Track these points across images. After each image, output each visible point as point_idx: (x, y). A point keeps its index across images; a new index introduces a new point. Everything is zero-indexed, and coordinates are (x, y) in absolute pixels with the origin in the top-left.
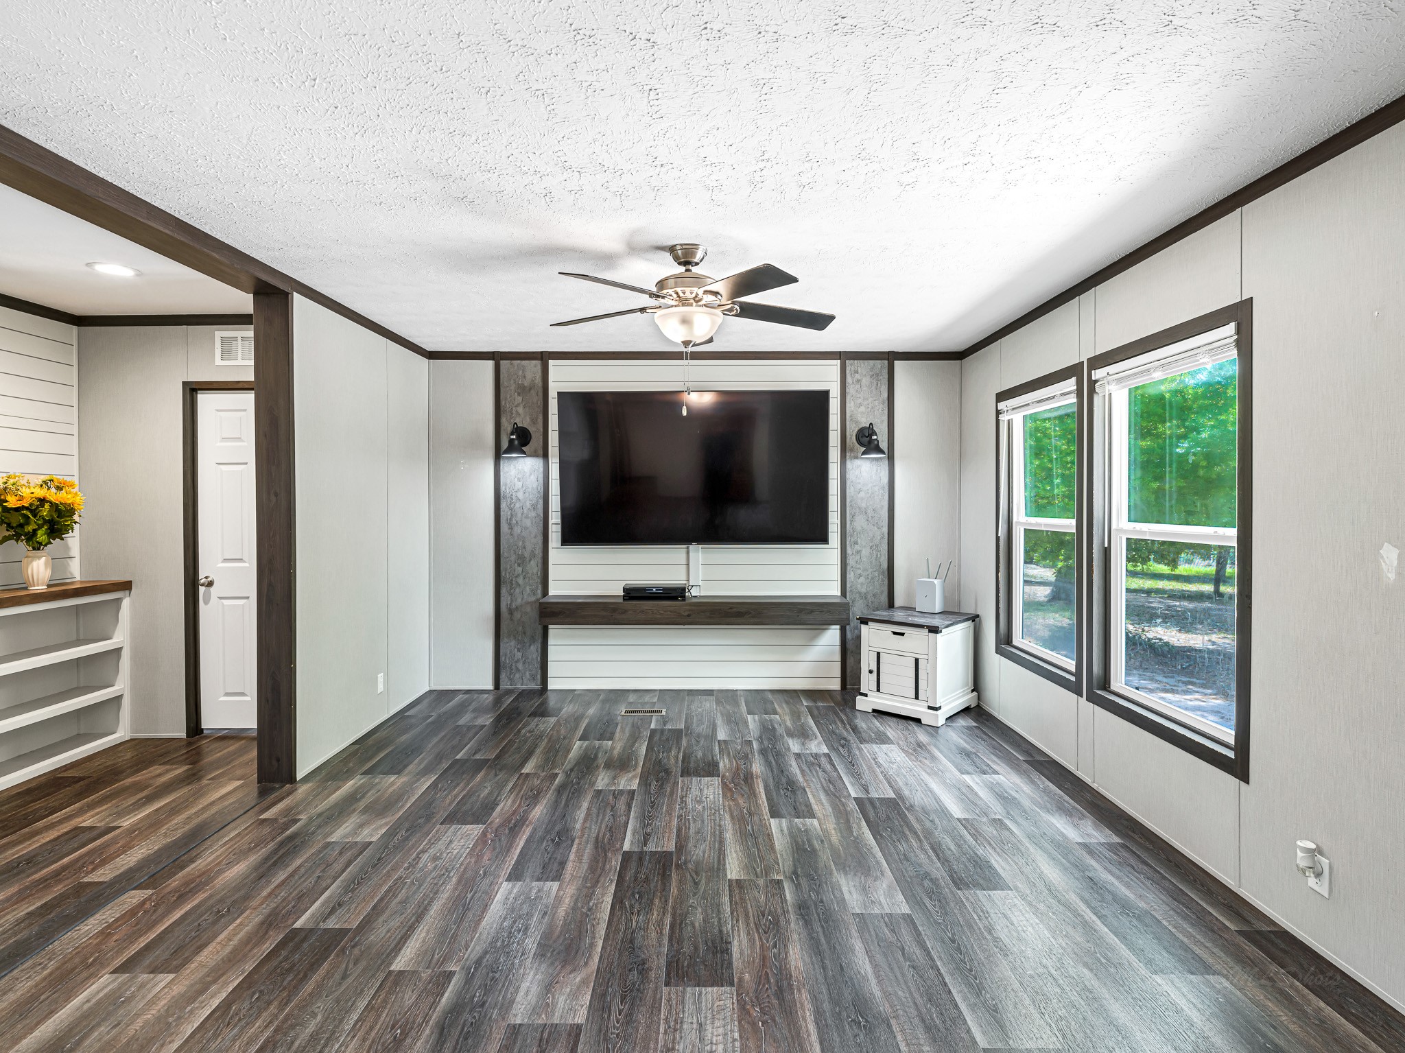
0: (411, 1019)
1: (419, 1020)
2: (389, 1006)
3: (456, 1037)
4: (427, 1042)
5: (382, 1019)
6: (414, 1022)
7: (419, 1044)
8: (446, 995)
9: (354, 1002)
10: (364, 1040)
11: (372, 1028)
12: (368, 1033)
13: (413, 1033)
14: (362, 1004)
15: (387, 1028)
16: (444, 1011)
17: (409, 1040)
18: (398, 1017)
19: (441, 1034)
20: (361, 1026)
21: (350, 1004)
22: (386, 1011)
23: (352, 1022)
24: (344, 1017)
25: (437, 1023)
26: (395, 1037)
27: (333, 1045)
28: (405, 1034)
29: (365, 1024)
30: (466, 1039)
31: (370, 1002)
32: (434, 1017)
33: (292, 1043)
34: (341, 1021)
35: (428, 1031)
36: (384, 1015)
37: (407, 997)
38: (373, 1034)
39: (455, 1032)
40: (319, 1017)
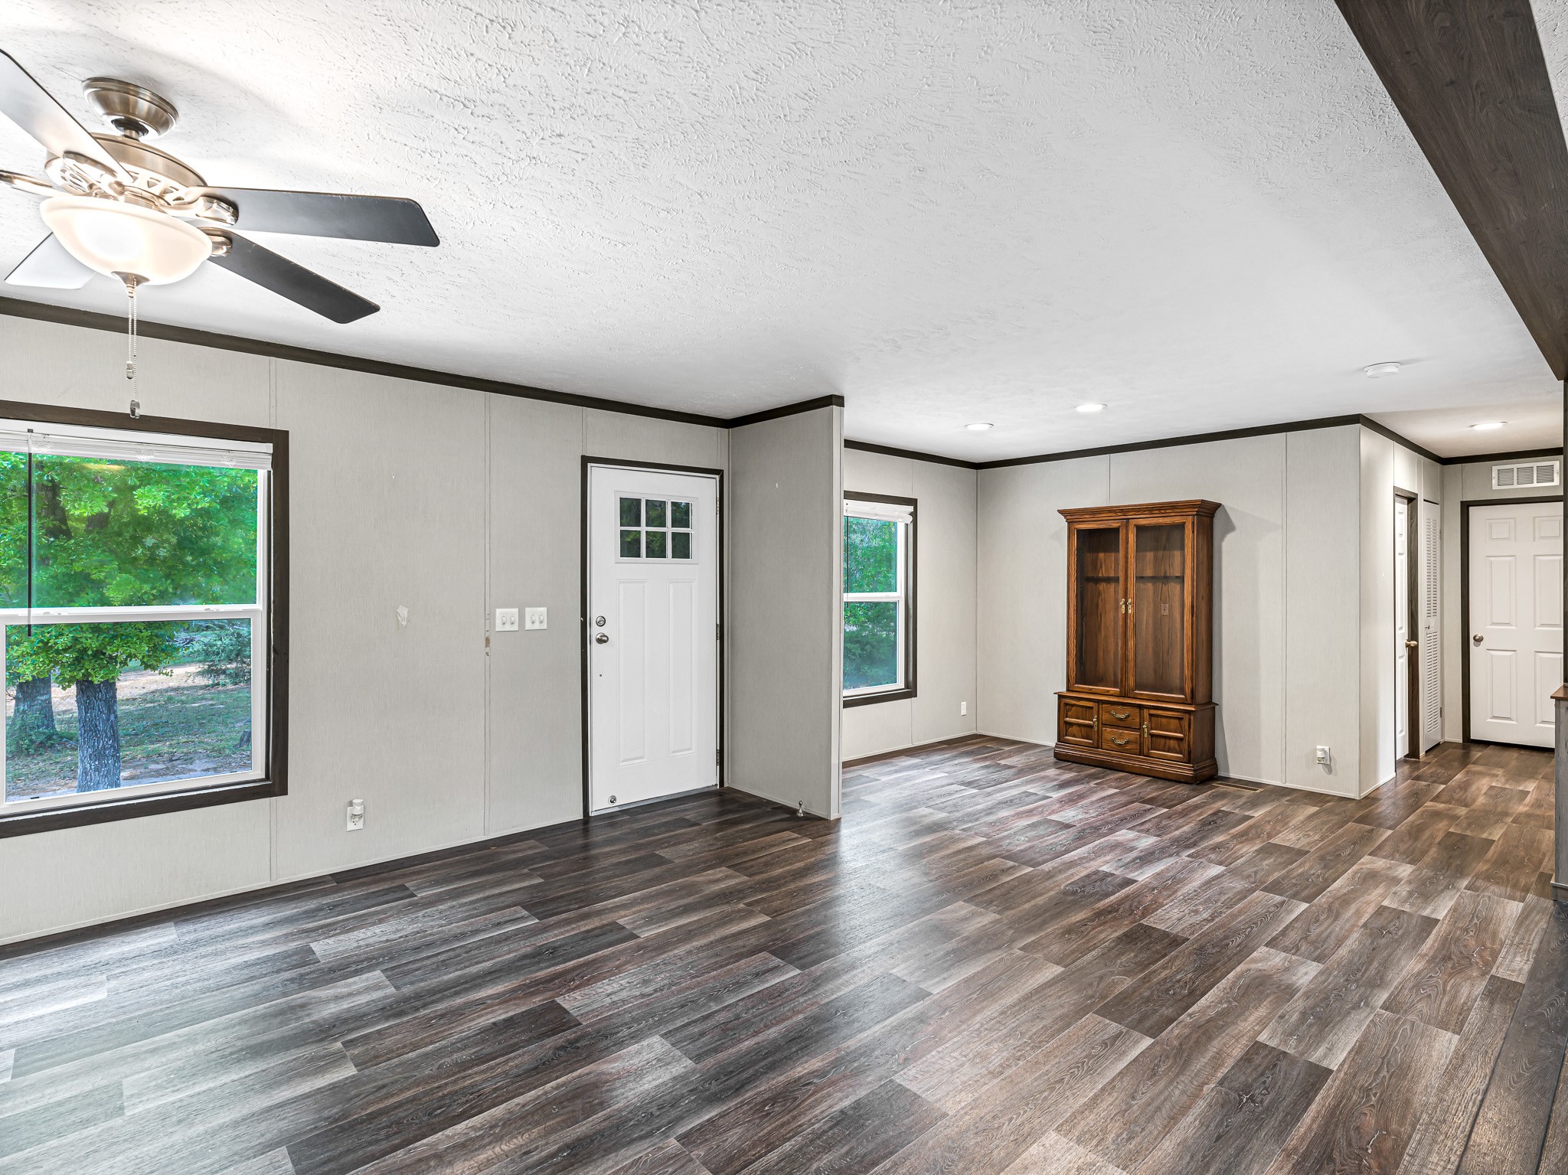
0: (750, 1113)
1: (746, 1108)
2: (756, 1138)
3: (736, 1078)
4: (756, 1087)
5: (769, 1128)
6: (751, 1109)
7: (763, 1088)
8: (707, 1117)
9: (777, 1164)
10: (794, 1118)
11: (782, 1125)
12: (788, 1122)
13: (759, 1099)
14: (773, 1156)
15: (773, 1117)
16: (724, 1103)
17: (766, 1096)
18: (757, 1121)
19: (742, 1086)
20: (789, 1132)
21: (782, 1164)
22: (760, 1135)
23: (793, 1142)
24: (796, 1151)
25: (737, 1096)
26: (773, 1105)
27: (818, 1129)
28: (764, 1103)
29: (784, 1133)
30: (732, 1072)
31: (766, 1154)
32: (734, 1103)
33: (847, 1153)
34: (800, 1149)
35: (749, 1094)
36: (765, 1131)
37: (735, 1138)
38: (785, 1119)
39: (732, 1082)
40: (815, 1166)
